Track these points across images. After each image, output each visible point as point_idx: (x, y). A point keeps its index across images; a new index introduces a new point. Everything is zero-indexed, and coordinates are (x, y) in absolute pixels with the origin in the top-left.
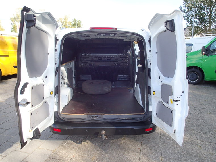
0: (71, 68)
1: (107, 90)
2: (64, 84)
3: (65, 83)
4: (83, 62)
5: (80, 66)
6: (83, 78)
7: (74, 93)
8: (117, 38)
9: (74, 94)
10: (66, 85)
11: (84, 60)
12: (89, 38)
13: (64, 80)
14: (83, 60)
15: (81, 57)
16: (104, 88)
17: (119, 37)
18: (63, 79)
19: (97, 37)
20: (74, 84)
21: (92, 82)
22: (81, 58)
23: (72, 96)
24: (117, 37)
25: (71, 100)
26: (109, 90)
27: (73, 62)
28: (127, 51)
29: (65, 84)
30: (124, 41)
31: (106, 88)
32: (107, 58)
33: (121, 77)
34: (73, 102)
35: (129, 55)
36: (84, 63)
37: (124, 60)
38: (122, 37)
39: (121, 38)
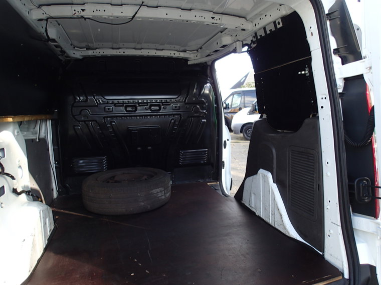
0: (43, 141)
1: (163, 197)
2: (13, 196)
3: (19, 191)
4: (79, 121)
5: (71, 132)
6: (82, 167)
7: (54, 216)
8: (172, 55)
9: (55, 221)
10: (24, 196)
11: (83, 113)
12: (95, 54)
13: (13, 178)
14: (80, 114)
15: (73, 106)
16: (154, 191)
17: (175, 52)
18: (8, 175)
19: (118, 51)
20: (54, 186)
21: (114, 177)
22: (73, 108)
23: (49, 234)
24: (173, 52)
25: (46, 249)
26: (168, 195)
27: (49, 123)
28: (201, 87)
29: (19, 194)
30: (189, 63)
31: (158, 190)
32: (151, 106)
34: (53, 258)
35: (207, 96)
36: (84, 121)
37: (197, 111)
38: (185, 51)
39: (182, 55)
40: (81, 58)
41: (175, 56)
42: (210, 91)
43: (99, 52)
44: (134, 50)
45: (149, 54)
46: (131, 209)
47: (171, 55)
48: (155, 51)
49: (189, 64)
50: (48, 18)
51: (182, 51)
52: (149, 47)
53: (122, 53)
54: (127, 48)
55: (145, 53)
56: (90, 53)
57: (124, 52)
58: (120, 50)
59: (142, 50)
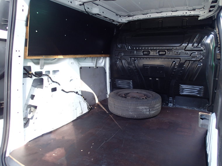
4: (118, 59)
8: (185, 14)
14: (118, 55)
15: (115, 50)
17: (187, 12)
19: (146, 15)
24: (185, 12)
25: (72, 121)
26: (153, 112)
27: (108, 59)
29: (67, 92)
31: (143, 107)
32: (159, 52)
33: (186, 89)
36: (120, 59)
37: (194, 56)
38: (194, 10)
39: (193, 13)
40: (127, 22)
41: (187, 15)
42: (211, 41)
43: (135, 18)
44: (156, 14)
45: (167, 15)
46: (124, 115)
47: (183, 14)
48: (171, 12)
49: (199, 19)
50: (83, 3)
51: (192, 10)
52: (167, 10)
53: (149, 17)
54: (152, 13)
55: (164, 15)
56: (131, 19)
57: (150, 16)
58: (148, 15)
59: (162, 13)
